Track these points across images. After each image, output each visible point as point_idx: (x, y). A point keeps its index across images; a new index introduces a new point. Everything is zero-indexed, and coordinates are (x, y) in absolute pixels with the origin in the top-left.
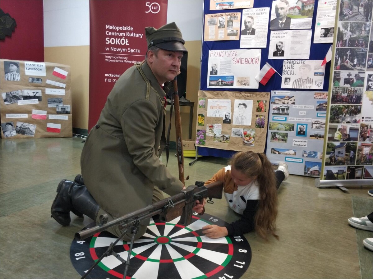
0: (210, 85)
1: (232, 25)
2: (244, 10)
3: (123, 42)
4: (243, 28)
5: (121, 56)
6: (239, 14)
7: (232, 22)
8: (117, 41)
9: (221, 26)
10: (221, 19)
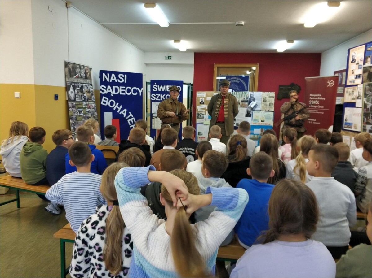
0: (345, 127)
1: (354, 94)
2: (358, 85)
3: (316, 102)
4: (358, 96)
5: (315, 110)
6: (357, 87)
7: (354, 92)
8: (314, 102)
9: (350, 95)
10: (350, 91)
